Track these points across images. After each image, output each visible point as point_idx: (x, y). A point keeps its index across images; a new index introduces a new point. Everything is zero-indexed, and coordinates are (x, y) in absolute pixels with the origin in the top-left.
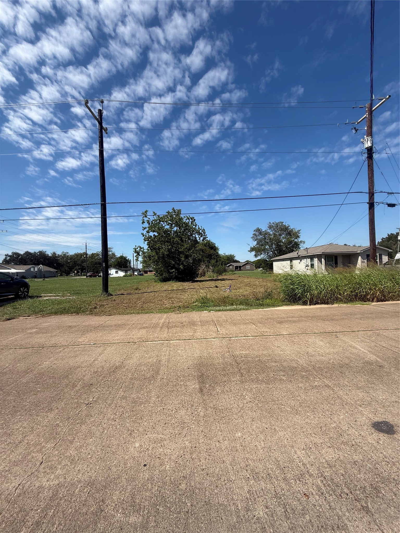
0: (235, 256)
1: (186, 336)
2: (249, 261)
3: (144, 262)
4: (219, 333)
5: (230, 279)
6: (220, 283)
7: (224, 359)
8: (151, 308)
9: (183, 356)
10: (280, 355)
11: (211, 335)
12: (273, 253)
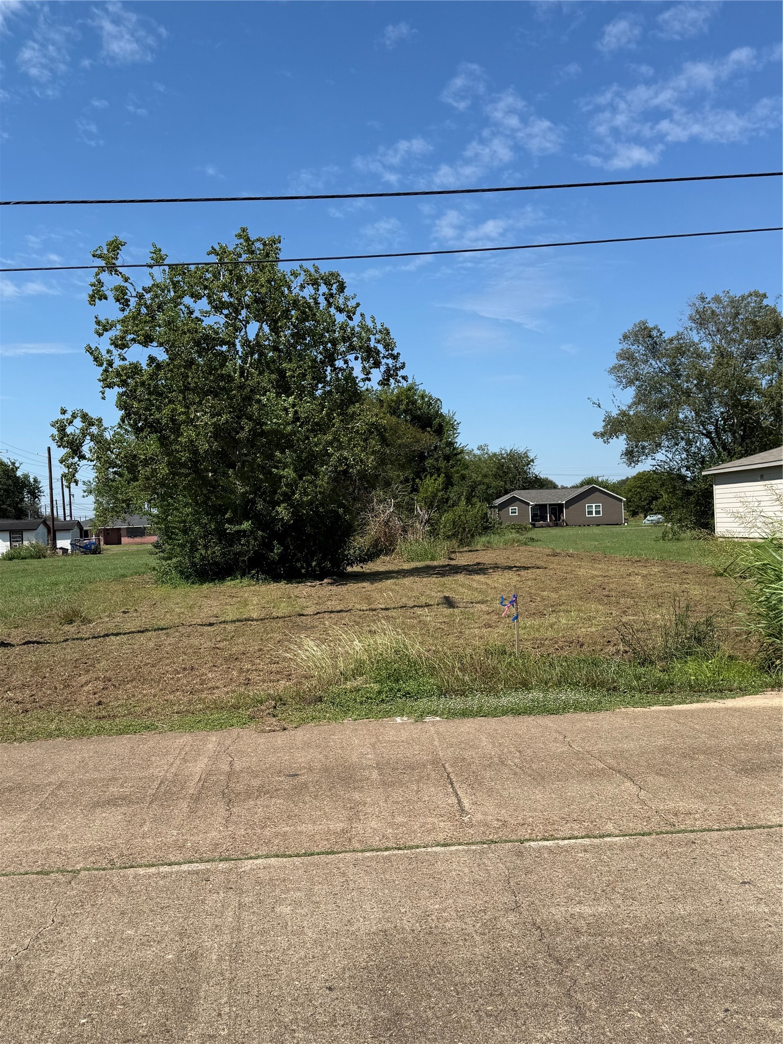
0: (531, 455)
1: (311, 838)
2: (596, 482)
3: (104, 488)
4: (466, 819)
5: (510, 568)
6: (463, 586)
7: (493, 941)
8: (146, 706)
9: (303, 933)
10: (752, 921)
11: (429, 831)
12: (713, 442)
